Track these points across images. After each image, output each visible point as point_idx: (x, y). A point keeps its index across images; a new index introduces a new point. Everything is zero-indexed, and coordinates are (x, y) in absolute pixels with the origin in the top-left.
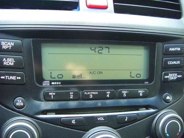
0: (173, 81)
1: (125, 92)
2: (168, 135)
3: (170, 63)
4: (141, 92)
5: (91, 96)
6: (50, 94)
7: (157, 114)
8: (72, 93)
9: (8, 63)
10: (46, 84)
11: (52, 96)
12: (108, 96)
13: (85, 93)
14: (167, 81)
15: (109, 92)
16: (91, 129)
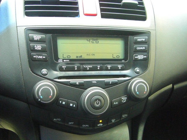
0: (141, 60)
1: (109, 67)
2: (138, 93)
3: (138, 48)
4: (120, 66)
5: (88, 69)
6: (63, 67)
7: (131, 81)
8: (76, 67)
9: (38, 49)
10: (60, 61)
11: (64, 68)
12: (99, 68)
13: (84, 67)
14: (136, 60)
15: (99, 66)
16: (88, 88)
